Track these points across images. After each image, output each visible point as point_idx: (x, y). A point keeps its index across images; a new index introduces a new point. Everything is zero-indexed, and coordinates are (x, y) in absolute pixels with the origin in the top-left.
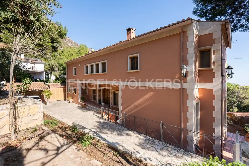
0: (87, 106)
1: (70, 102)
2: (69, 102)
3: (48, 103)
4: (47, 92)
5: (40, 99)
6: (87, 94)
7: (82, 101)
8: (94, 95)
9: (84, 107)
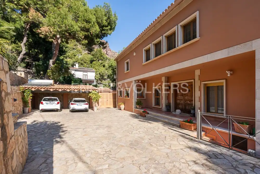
0: (148, 113)
1: (122, 109)
2: (120, 109)
3: (95, 108)
4: (94, 94)
5: (86, 103)
6: (144, 98)
7: (138, 106)
8: (156, 98)
9: (143, 116)
